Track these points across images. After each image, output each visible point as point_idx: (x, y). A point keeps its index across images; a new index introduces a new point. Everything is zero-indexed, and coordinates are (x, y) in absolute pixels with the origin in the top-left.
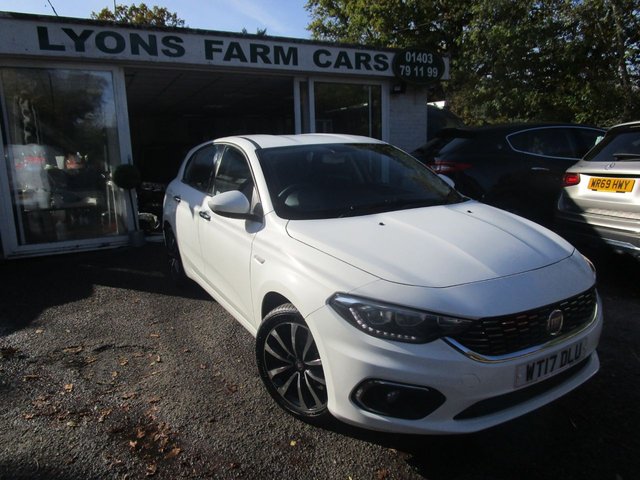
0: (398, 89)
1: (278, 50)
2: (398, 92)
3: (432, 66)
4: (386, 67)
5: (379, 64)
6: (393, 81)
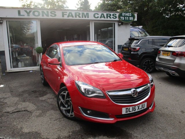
1: (83, 14)
3: (131, 17)
4: (116, 17)
5: (114, 17)
6: (119, 22)
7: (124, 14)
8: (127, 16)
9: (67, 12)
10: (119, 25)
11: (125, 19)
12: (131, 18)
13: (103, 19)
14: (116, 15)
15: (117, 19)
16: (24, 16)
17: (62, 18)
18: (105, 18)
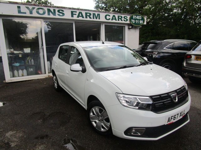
0: (130, 27)
1: (94, 14)
2: (131, 28)
3: (141, 20)
4: (127, 20)
5: (125, 19)
6: (129, 25)
7: (135, 17)
8: (137, 19)
9: (76, 12)
11: (135, 22)
12: (141, 22)
13: (114, 21)
14: (127, 17)
15: (128, 22)
17: (71, 18)
18: (116, 20)
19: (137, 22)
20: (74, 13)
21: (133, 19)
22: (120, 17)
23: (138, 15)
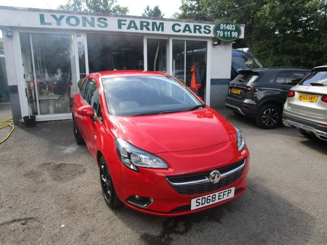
0: (216, 43)
1: (154, 24)
2: (216, 45)
3: (235, 31)
4: (210, 32)
5: (206, 30)
6: (214, 39)
7: (224, 27)
8: (228, 31)
9: (126, 21)
10: (214, 45)
11: (224, 35)
12: (235, 34)
13: (187, 33)
14: (209, 27)
15: (211, 35)
16: (50, 24)
17: (117, 30)
18: (191, 32)
19: (228, 35)
20: (122, 22)
21: (220, 30)
22: (198, 27)
23: (230, 24)
